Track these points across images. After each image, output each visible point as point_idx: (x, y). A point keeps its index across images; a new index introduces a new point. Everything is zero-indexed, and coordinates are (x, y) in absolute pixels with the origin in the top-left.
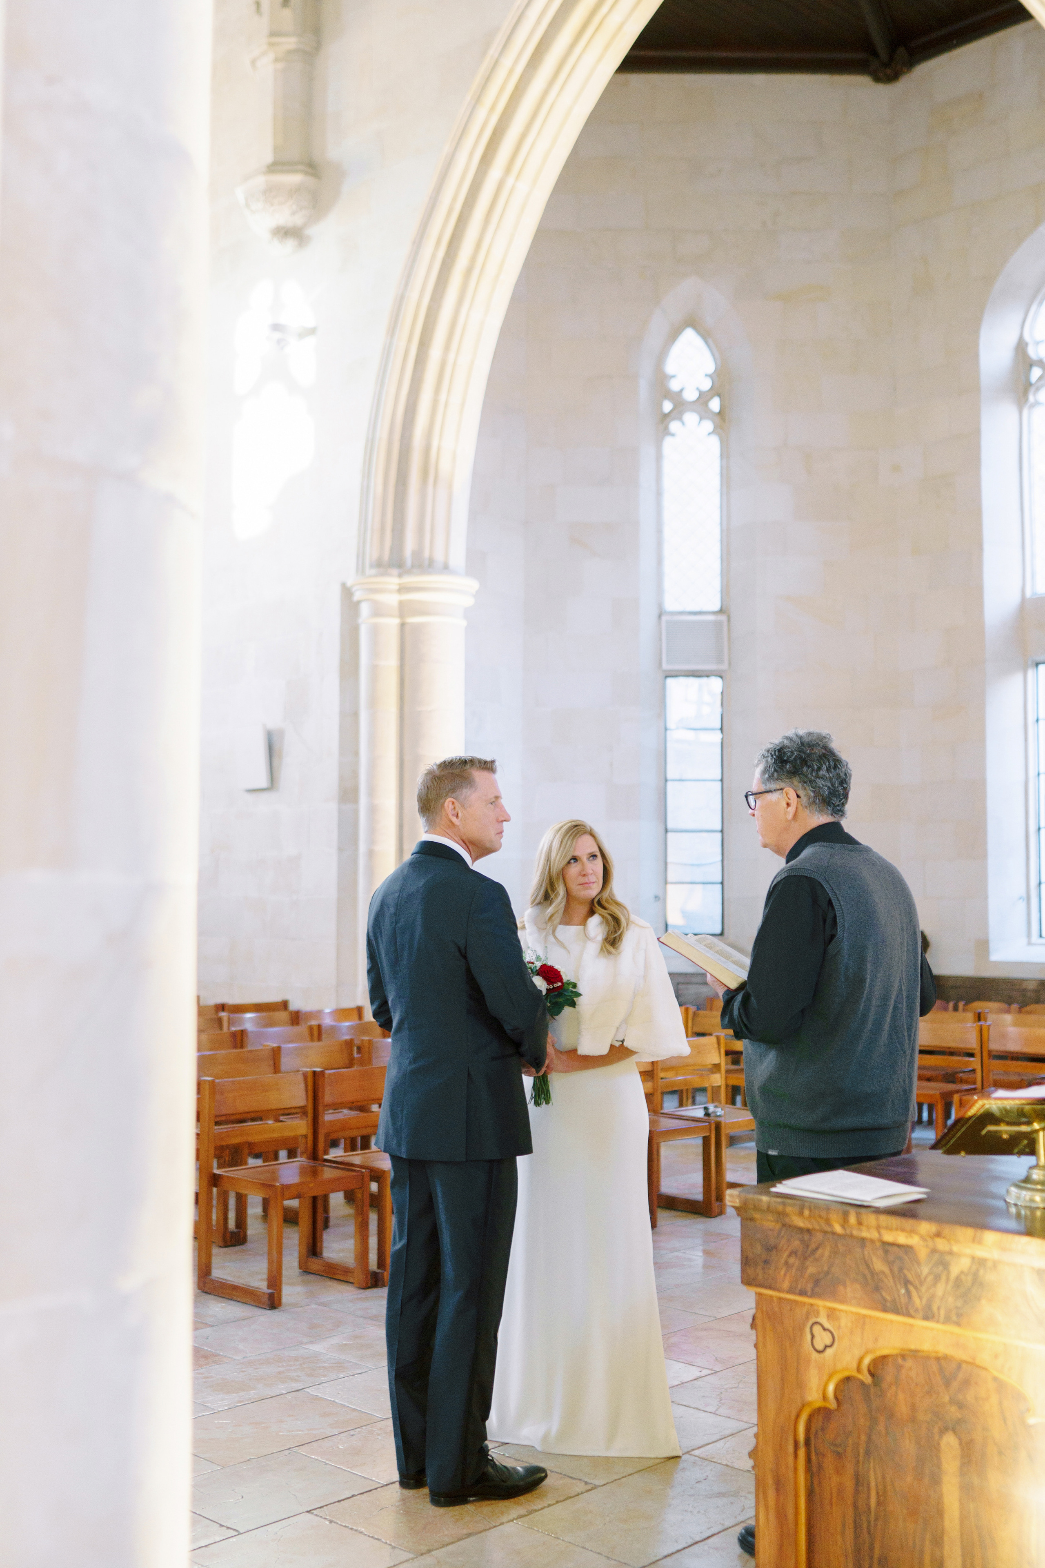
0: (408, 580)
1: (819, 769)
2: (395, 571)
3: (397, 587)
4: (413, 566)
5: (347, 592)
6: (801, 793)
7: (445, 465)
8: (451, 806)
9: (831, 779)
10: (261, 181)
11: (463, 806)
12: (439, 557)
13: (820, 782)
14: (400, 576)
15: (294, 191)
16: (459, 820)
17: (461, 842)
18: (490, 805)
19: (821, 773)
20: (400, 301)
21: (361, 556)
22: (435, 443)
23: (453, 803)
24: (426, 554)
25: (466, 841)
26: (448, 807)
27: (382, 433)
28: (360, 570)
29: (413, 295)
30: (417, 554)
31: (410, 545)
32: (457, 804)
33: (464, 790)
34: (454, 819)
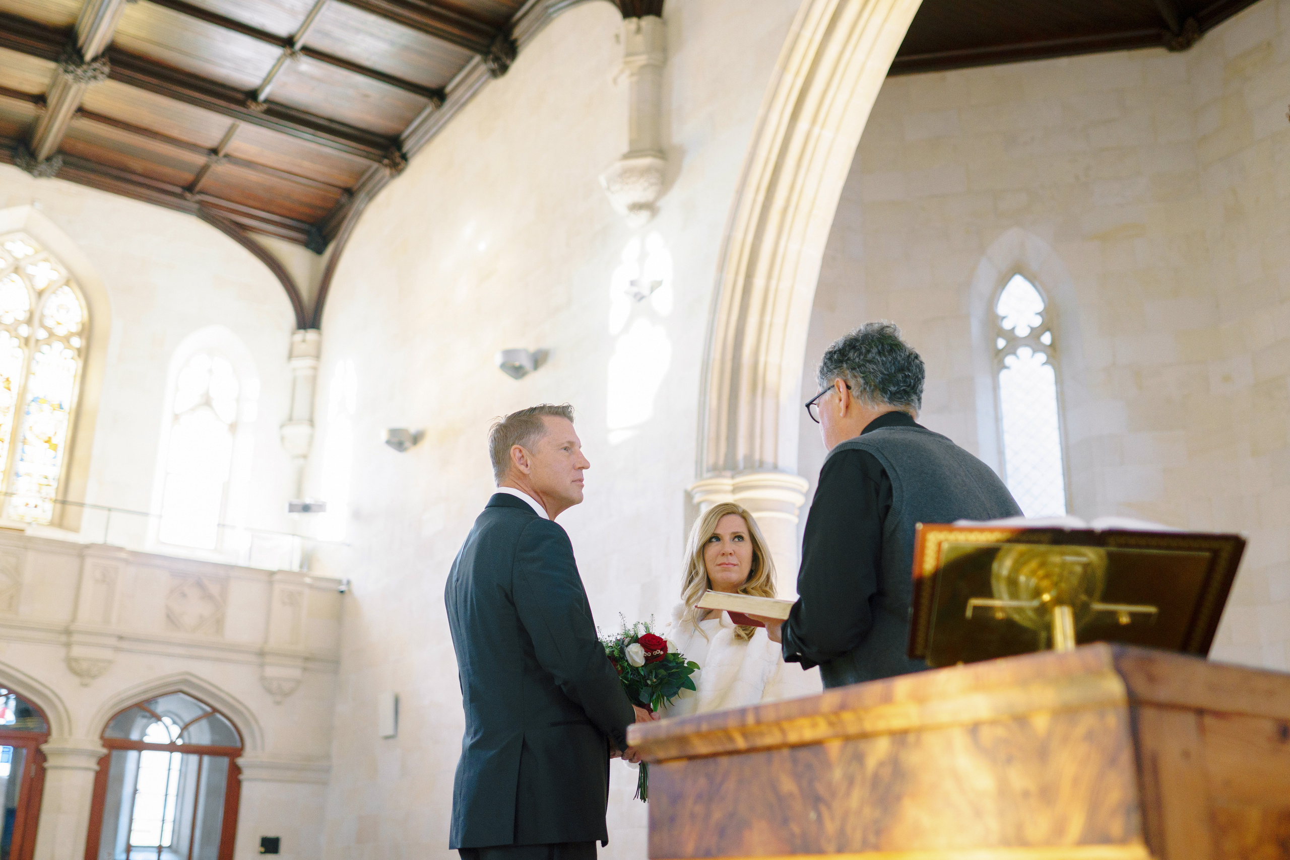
0: (741, 480)
1: (868, 351)
2: (728, 473)
3: (730, 488)
4: (745, 468)
5: (689, 496)
6: (852, 383)
7: (771, 379)
8: (518, 454)
9: (884, 364)
10: (619, 165)
11: (532, 454)
12: (769, 458)
13: (871, 367)
14: (733, 477)
15: (645, 172)
16: (528, 468)
17: (532, 493)
18: (563, 451)
19: (870, 356)
20: (728, 241)
21: (699, 463)
22: (762, 359)
23: (520, 451)
24: (757, 456)
25: (538, 491)
26: (515, 455)
27: (716, 355)
28: (699, 475)
29: (738, 235)
30: (749, 458)
31: (742, 450)
32: (524, 452)
33: (532, 437)
34: (522, 468)
